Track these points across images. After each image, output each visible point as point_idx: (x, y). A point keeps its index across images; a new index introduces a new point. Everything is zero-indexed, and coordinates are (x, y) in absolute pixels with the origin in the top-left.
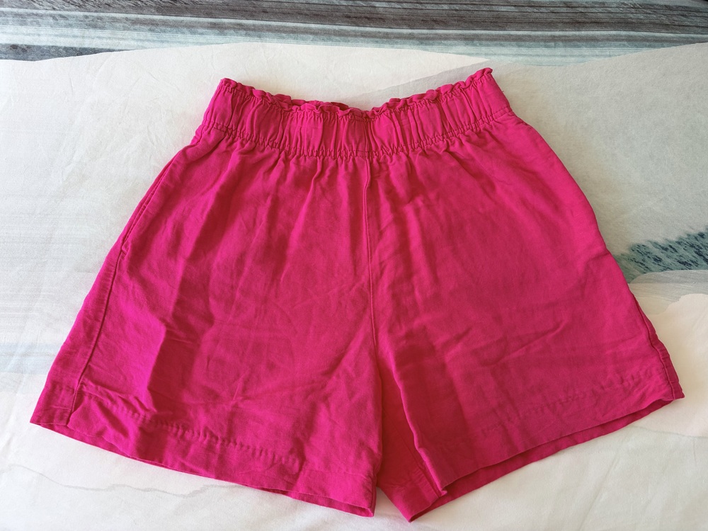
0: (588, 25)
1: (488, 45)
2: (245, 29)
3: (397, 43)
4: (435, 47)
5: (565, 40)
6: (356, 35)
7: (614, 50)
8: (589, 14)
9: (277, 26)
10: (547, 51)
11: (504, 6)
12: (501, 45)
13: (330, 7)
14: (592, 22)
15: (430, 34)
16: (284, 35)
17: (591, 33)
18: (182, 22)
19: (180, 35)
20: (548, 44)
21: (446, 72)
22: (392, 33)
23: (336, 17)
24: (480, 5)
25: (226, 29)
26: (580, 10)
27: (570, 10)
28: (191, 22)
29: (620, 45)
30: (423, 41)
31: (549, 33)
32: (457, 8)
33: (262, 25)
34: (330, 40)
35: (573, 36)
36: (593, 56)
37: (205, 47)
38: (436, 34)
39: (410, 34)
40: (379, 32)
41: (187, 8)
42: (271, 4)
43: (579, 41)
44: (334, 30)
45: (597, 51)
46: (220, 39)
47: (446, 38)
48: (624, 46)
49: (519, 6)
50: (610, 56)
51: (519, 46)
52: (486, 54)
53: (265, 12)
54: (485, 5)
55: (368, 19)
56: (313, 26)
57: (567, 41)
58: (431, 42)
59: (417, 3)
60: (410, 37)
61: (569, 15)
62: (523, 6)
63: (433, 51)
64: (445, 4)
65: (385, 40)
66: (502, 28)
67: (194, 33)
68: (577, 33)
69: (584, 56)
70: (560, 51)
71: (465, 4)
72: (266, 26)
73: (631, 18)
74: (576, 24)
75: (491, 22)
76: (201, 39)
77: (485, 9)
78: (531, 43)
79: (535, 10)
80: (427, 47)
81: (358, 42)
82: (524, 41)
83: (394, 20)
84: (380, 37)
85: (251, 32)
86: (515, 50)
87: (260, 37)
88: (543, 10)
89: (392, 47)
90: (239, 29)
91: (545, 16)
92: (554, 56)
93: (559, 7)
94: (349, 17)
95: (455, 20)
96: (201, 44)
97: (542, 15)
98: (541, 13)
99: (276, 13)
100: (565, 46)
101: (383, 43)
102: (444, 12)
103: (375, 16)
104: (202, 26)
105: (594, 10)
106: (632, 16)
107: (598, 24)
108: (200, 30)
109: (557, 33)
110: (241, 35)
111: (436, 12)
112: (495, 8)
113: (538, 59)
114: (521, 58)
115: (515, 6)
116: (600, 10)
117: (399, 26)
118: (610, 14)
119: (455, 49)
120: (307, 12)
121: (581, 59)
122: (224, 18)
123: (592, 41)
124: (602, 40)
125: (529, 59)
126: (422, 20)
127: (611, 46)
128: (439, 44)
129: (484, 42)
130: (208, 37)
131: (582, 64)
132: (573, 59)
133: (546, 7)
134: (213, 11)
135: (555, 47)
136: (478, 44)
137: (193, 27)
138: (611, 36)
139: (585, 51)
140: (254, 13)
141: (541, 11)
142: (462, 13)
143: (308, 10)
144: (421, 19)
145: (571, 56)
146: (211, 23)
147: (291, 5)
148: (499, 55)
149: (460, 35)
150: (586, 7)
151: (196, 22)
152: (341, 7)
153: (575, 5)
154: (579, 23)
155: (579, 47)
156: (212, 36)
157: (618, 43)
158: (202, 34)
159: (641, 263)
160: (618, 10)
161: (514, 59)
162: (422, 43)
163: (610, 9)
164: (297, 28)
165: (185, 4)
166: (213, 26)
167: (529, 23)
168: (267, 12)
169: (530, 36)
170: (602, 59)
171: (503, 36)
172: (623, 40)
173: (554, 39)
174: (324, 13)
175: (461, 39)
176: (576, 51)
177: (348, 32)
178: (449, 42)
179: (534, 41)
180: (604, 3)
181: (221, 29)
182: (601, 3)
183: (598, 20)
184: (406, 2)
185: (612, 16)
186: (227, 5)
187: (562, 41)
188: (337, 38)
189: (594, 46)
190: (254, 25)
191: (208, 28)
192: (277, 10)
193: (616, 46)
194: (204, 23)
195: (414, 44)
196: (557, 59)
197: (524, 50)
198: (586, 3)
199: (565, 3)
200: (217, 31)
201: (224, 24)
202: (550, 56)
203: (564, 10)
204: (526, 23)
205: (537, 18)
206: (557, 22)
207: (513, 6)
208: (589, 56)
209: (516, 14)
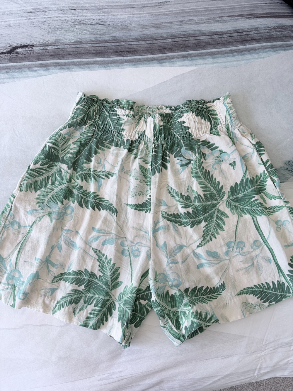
0: (249, 41)
1: (196, 60)
2: (60, 66)
3: (146, 64)
4: (167, 64)
5: (238, 52)
6: (122, 62)
7: (265, 54)
8: (250, 35)
9: (78, 62)
10: (229, 59)
11: (202, 36)
12: (203, 58)
13: (106, 48)
14: (252, 40)
15: (164, 57)
16: (82, 66)
17: (252, 46)
18: (24, 65)
19: (24, 73)
20: (229, 55)
21: (175, 77)
22: (142, 59)
23: (110, 53)
24: (189, 37)
25: (49, 66)
26: (245, 33)
27: (239, 34)
28: (29, 65)
29: (268, 51)
30: (160, 61)
31: (229, 49)
32: (177, 40)
33: (69, 62)
34: (108, 66)
35: (242, 49)
36: (254, 59)
37: (39, 78)
38: (167, 56)
39: (152, 58)
40: (135, 59)
41: (25, 57)
42: (72, 49)
43: (245, 51)
44: (110, 61)
45: (256, 56)
46: (46, 72)
47: (173, 58)
48: (271, 51)
49: (211, 35)
50: (263, 58)
51: (213, 58)
52: (196, 65)
53: (70, 54)
54: (192, 37)
55: (128, 52)
56: (98, 59)
58: (164, 61)
59: (154, 40)
60: (153, 60)
61: (239, 37)
62: (213, 35)
63: (167, 66)
64: (170, 39)
65: (139, 63)
66: (203, 49)
67: (32, 71)
68: (244, 47)
69: (249, 60)
70: (236, 58)
71: (181, 38)
72: (72, 62)
73: (273, 35)
74: (243, 41)
75: (197, 46)
76: (36, 74)
77: (192, 39)
78: (220, 56)
79: (220, 36)
80: (163, 64)
81: (124, 66)
82: (216, 54)
83: (142, 51)
84: (136, 62)
85: (64, 67)
86: (211, 60)
87: (69, 69)
88: (224, 36)
89: (144, 67)
90: (57, 66)
91: (225, 39)
92: (233, 61)
93: (233, 33)
94: (117, 52)
95: (176, 47)
96: (37, 77)
97: (224, 39)
99: (76, 54)
100: (238, 55)
101: (138, 65)
102: (170, 43)
103: (132, 50)
104: (36, 66)
105: (252, 33)
106: (273, 34)
107: (255, 40)
108: (35, 69)
109: (233, 48)
110: (58, 69)
111: (166, 43)
112: (197, 38)
113: (224, 64)
114: (215, 65)
115: (209, 35)
116: (256, 32)
117: (146, 54)
118: (261, 34)
119: (178, 64)
120: (94, 52)
121: (248, 61)
122: (47, 60)
123: (252, 50)
124: (259, 49)
125: (219, 65)
126: (158, 49)
127: (263, 52)
128: (169, 62)
129: (194, 58)
130: (40, 72)
131: (249, 64)
132: (243, 62)
133: (225, 34)
134: (41, 57)
135: (233, 56)
136: (191, 60)
137: (30, 67)
138: (263, 46)
139: (250, 56)
140: (64, 56)
141: (223, 36)
142: (180, 43)
143: (94, 50)
144: (158, 48)
145: (242, 60)
146: (40, 64)
147: (84, 48)
148: (203, 64)
149: (180, 55)
150: (248, 32)
151: (32, 65)
152: (112, 47)
153: (241, 31)
154: (245, 41)
155: (246, 54)
156: (42, 72)
158: (36, 71)
159: (291, 171)
160: (265, 31)
161: (211, 66)
162: (159, 63)
163: (261, 31)
164: (89, 61)
165: (24, 55)
166: (42, 66)
167: (217, 44)
168: (71, 54)
169: (218, 52)
170: (259, 60)
171: (204, 53)
172: (270, 48)
173: (232, 51)
174: (103, 52)
175: (181, 57)
176: (245, 57)
177: (118, 61)
178: (174, 60)
179: (221, 54)
180: (257, 28)
181: (46, 67)
182: (255, 28)
183: (255, 38)
184: (148, 40)
185: (262, 34)
186: (48, 53)
187: (237, 52)
188: (112, 65)
189: (254, 53)
190: (65, 63)
191: (39, 67)
192: (77, 53)
193: (266, 52)
194: (36, 64)
195: (155, 63)
196: (235, 63)
197: (216, 60)
198: (247, 29)
199: (236, 30)
200: (44, 68)
201: (48, 63)
202: (231, 61)
203: (236, 34)
204: (215, 44)
205: (221, 41)
206: (233, 42)
207: (207, 35)
208: (252, 59)
209: (210, 40)
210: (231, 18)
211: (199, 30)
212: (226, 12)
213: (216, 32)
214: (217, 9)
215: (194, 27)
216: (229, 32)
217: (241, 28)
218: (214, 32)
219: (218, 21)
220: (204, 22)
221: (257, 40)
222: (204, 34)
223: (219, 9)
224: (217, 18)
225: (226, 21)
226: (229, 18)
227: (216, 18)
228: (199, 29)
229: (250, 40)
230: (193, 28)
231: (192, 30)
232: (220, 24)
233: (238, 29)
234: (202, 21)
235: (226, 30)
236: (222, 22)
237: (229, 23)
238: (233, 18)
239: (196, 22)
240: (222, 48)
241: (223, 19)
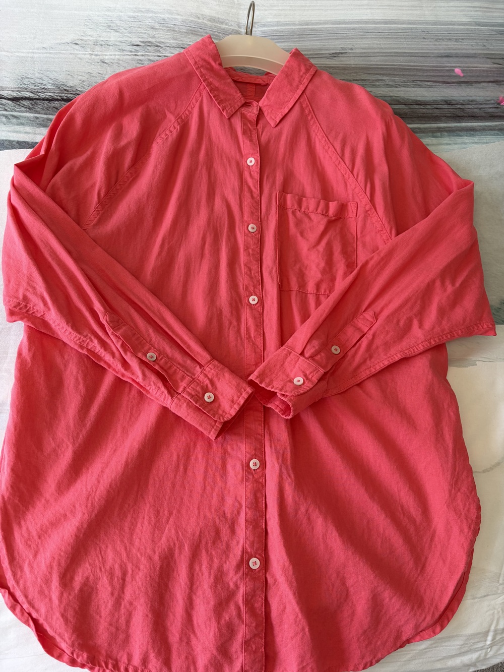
5: (450, 131)
7: (489, 138)
8: (467, 110)
14: (469, 116)
17: (469, 124)
20: (435, 134)
26: (459, 106)
27: (450, 107)
29: (494, 133)
31: (435, 125)
35: (455, 127)
36: (473, 143)
43: (460, 131)
45: (476, 139)
48: (498, 134)
49: (408, 104)
50: (487, 143)
61: (451, 110)
62: (411, 104)
68: (458, 125)
69: (465, 144)
70: (446, 140)
74: (457, 117)
79: (422, 107)
88: (428, 107)
91: (430, 111)
93: (441, 104)
97: (428, 111)
98: (427, 109)
100: (449, 136)
105: (470, 106)
107: (474, 117)
109: (442, 125)
115: (405, 104)
116: (475, 106)
121: (463, 146)
123: (471, 131)
124: (480, 130)
127: (487, 135)
131: (464, 150)
132: (456, 146)
133: (431, 104)
135: (441, 136)
138: (486, 126)
139: (466, 139)
141: (427, 107)
145: (455, 144)
150: (463, 104)
153: (453, 102)
154: (459, 116)
155: (461, 136)
157: (492, 132)
167: (418, 117)
169: (419, 128)
172: (495, 130)
173: (439, 130)
176: (459, 140)
182: (474, 101)
183: (474, 115)
185: (484, 110)
187: (447, 131)
189: (473, 135)
193: (491, 135)
198: (463, 101)
199: (445, 101)
203: (446, 106)
204: (415, 117)
205: (424, 113)
206: (441, 116)
207: (403, 104)
208: (470, 143)
209: (407, 111)
210: (438, 84)
211: (391, 97)
212: (430, 75)
213: (417, 101)
214: (417, 69)
215: (383, 91)
216: (435, 102)
217: (454, 98)
218: (413, 101)
219: (419, 85)
220: (399, 85)
221: (477, 117)
222: (399, 101)
223: (421, 69)
224: (418, 82)
225: (431, 87)
226: (435, 84)
227: (415, 81)
228: (392, 94)
229: (466, 117)
230: (382, 92)
231: (381, 95)
232: (422, 89)
233: (449, 99)
234: (396, 83)
235: (431, 99)
236: (425, 87)
237: (435, 89)
238: (440, 84)
239: (387, 83)
240: (424, 124)
241: (426, 84)
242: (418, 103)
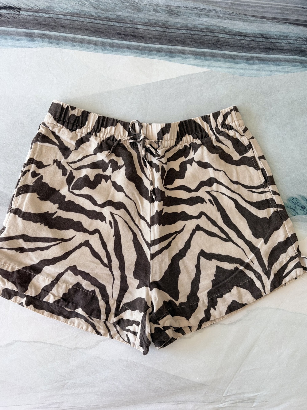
0: (275, 51)
1: (210, 60)
2: (48, 38)
3: (151, 54)
4: (176, 59)
5: (260, 60)
6: (124, 47)
7: (291, 68)
8: (276, 44)
9: (71, 37)
10: (248, 66)
11: (222, 34)
12: (219, 61)
13: (107, 26)
14: (278, 49)
15: (173, 49)
16: (75, 44)
17: (276, 56)
18: (5, 31)
19: (3, 40)
20: (249, 62)
21: (182, 76)
22: (148, 47)
23: (111, 33)
24: (207, 32)
25: (35, 37)
26: (271, 40)
27: (264, 40)
28: (11, 31)
30: (170, 54)
31: (250, 55)
32: (192, 33)
33: (60, 36)
34: (106, 49)
35: (265, 57)
36: (277, 71)
37: (20, 49)
38: (177, 49)
39: (160, 48)
40: (140, 46)
41: (9, 22)
42: (67, 21)
43: (269, 60)
44: (109, 43)
45: (280, 68)
46: (31, 44)
47: (184, 52)
48: (298, 66)
49: (232, 35)
50: (288, 72)
51: (230, 62)
52: (209, 66)
53: (63, 27)
54: (210, 32)
55: (133, 36)
56: (95, 39)
57: (261, 60)
58: (173, 55)
59: (166, 28)
60: (160, 51)
61: (264, 43)
62: (234, 35)
63: (175, 62)
64: (184, 29)
65: (143, 52)
66: (220, 49)
67: (13, 39)
68: (268, 56)
69: (271, 71)
70: (256, 66)
71: (197, 31)
72: (63, 37)
73: (304, 48)
74: (268, 49)
75: (213, 44)
76: (18, 43)
77: (210, 35)
78: (238, 61)
80: (171, 59)
81: (125, 52)
82: (234, 59)
83: (150, 38)
84: (140, 50)
85: (52, 41)
86: (227, 64)
87: (58, 44)
88: (247, 38)
89: (148, 57)
90: (44, 38)
91: (248, 42)
92: (253, 69)
93: (258, 37)
94: (120, 34)
95: (190, 41)
96: (18, 47)
97: (246, 42)
98: (246, 40)
99: (70, 28)
100: (260, 64)
101: (141, 54)
102: (183, 35)
103: (137, 34)
104: (19, 34)
105: (280, 41)
106: (304, 46)
107: (282, 50)
108: (17, 37)
109: (255, 55)
110: (45, 42)
111: (178, 35)
112: (216, 35)
113: (242, 71)
114: (231, 70)
115: (229, 34)
116: (284, 41)
117: (153, 42)
118: (290, 45)
119: (188, 61)
120: (92, 29)
121: (269, 73)
122: (34, 29)
123: (277, 61)
124: (284, 61)
125: (236, 71)
126: (169, 40)
127: (289, 65)
128: (179, 57)
129: (208, 58)
130: (23, 42)
131: (269, 77)
132: (264, 73)
133: (249, 36)
134: (27, 25)
135: (253, 64)
136: (204, 59)
137: (12, 35)
138: (289, 59)
139: (273, 67)
140: (55, 27)
141: (246, 39)
142: (195, 36)
143: (92, 27)
144: (168, 38)
145: (263, 70)
146: (25, 33)
147: (80, 23)
148: (217, 67)
149: (193, 51)
150: (275, 39)
151: (15, 31)
152: (115, 27)
153: (268, 36)
154: (270, 49)
155: (269, 64)
156: (25, 42)
157: (294, 64)
158: (18, 40)
159: (293, 209)
160: (295, 42)
161: (227, 70)
162: (167, 56)
163: (290, 41)
164: (84, 39)
165: (8, 18)
166: (26, 35)
167: (238, 47)
168: (64, 27)
169: (237, 56)
170: (282, 74)
171: (220, 54)
172: (297, 62)
173: (253, 58)
174: (103, 31)
175: (193, 54)
176: (266, 67)
177: (119, 45)
178: (185, 56)
179: (240, 59)
180: (287, 37)
181: (31, 37)
182: (285, 36)
183: (282, 48)
184: (158, 27)
185: (291, 45)
186: (37, 21)
187: (258, 60)
188: (111, 49)
189: (278, 65)
190: (55, 36)
191: (23, 36)
192: (71, 26)
193: (292, 66)
194: (20, 32)
195: (162, 56)
196: (254, 72)
197: (233, 65)
198: (276, 35)
199: (262, 35)
200: (29, 39)
201: (34, 33)
202: (250, 69)
203: (261, 39)
204: (235, 46)
205: (243, 44)
206: (256, 48)
207: (228, 34)
208: (274, 71)
209: (230, 40)
210: (259, 19)
211: (219, 27)
212: (255, 11)
213: (239, 32)
214: (245, 5)
215: (214, 21)
216: (253, 35)
217: (269, 33)
218: (236, 32)
219: (243, 19)
220: (227, 18)
221: (284, 50)
222: (225, 31)
223: (248, 5)
224: (243, 16)
225: (252, 21)
226: (256, 19)
228: (220, 25)
229: (275, 49)
230: (213, 23)
231: (211, 24)
232: (245, 24)
233: (265, 33)
234: (226, 16)
235: (251, 32)
236: (247, 22)
237: (255, 24)
238: (261, 19)
239: (218, 15)
240: (242, 53)
241: (250, 18)
242: (240, 34)
